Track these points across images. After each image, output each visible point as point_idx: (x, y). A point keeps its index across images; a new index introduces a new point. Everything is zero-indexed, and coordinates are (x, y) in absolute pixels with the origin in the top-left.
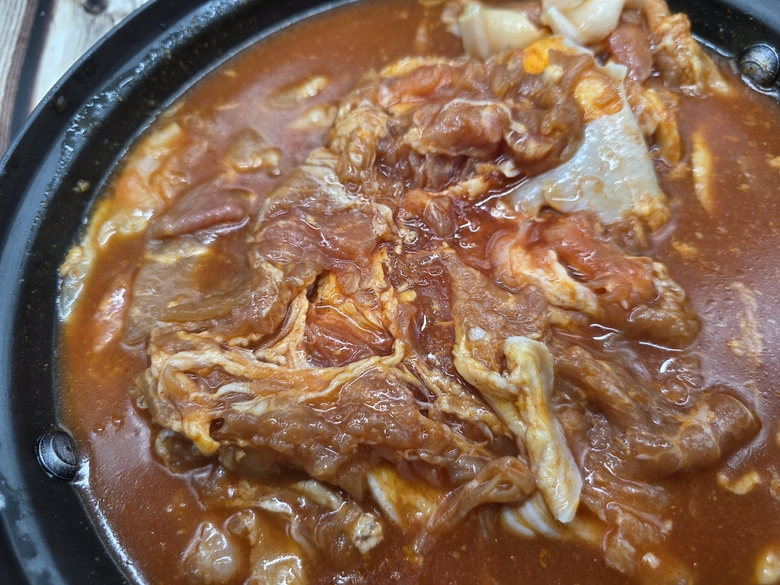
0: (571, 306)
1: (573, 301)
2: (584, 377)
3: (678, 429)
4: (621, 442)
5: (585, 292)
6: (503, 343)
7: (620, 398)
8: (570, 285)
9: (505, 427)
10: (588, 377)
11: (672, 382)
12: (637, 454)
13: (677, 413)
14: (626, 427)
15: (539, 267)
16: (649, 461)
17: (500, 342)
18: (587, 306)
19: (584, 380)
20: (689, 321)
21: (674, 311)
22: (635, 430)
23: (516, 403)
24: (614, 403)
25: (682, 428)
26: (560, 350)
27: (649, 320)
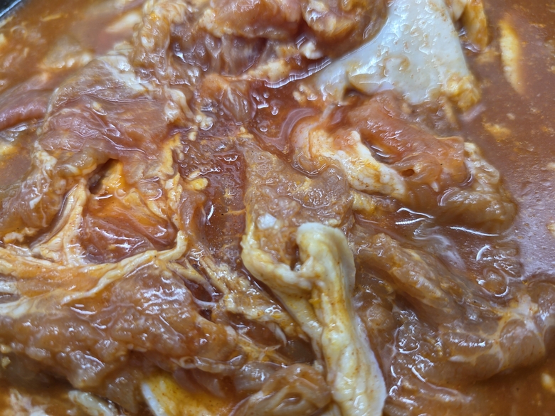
0: (377, 189)
1: (378, 185)
2: (391, 268)
3: (497, 325)
4: (433, 341)
5: (391, 175)
6: (295, 231)
7: (430, 291)
8: (374, 166)
9: (298, 328)
10: (394, 268)
11: (489, 271)
12: (450, 355)
13: (496, 305)
14: (438, 325)
15: (340, 149)
16: (465, 363)
17: (292, 229)
18: (394, 190)
19: (390, 272)
20: (505, 204)
21: (489, 192)
22: (448, 328)
23: (311, 301)
24: (424, 297)
25: (502, 324)
26: (363, 238)
27: (462, 202)
